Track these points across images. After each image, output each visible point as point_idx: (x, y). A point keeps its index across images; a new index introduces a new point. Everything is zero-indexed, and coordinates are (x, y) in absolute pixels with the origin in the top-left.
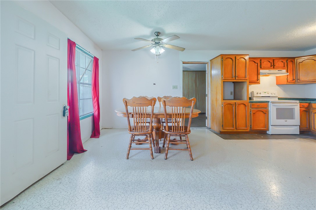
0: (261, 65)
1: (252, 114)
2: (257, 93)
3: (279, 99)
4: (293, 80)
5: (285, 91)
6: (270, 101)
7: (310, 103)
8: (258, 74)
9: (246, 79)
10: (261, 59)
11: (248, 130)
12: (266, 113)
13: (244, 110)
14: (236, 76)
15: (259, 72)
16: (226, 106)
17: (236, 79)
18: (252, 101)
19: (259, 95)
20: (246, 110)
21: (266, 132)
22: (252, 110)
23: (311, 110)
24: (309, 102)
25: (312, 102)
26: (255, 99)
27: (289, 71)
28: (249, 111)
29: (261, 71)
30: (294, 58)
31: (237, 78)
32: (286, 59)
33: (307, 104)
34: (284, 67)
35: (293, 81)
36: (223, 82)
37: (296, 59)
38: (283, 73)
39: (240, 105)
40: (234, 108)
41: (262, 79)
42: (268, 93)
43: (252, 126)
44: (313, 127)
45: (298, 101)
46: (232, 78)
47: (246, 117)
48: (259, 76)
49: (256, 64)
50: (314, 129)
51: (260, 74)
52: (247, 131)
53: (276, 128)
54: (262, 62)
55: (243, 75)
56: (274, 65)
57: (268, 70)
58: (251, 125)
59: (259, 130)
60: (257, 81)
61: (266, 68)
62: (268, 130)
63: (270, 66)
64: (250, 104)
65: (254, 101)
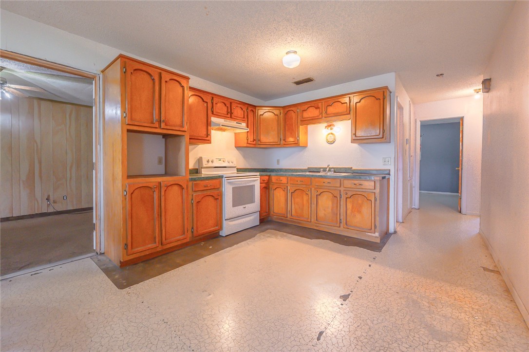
0: (213, 107)
1: (194, 204)
2: (208, 161)
3: (239, 170)
4: (254, 140)
5: (245, 157)
6: (224, 176)
7: (269, 176)
8: (208, 124)
9: (183, 129)
10: (213, 96)
11: (188, 240)
12: (218, 198)
13: (180, 198)
14: (162, 120)
15: (209, 121)
16: (136, 192)
17: (162, 127)
18: (198, 176)
19: (210, 164)
20: (182, 199)
21: (219, 232)
22: (196, 195)
23: (271, 186)
24: (269, 173)
25: (272, 174)
26: (205, 173)
27: (249, 127)
28: (190, 197)
29: (214, 119)
30: (255, 107)
31: (163, 125)
32: (247, 106)
33: (267, 177)
34: (244, 118)
35: (253, 143)
36: (128, 131)
37: (257, 108)
38: (242, 128)
39: (170, 188)
40: (156, 196)
41: (215, 134)
42: (224, 160)
43: (195, 228)
44: (272, 210)
45: (258, 174)
46: (152, 123)
47: (183, 213)
48: (209, 127)
49: (205, 105)
50: (274, 212)
51: (212, 124)
52: (185, 241)
53: (232, 222)
54: (214, 104)
55: (177, 121)
56: (231, 113)
57: (223, 120)
58: (192, 228)
59: (207, 233)
60: (206, 139)
61: (220, 114)
62: (221, 228)
63: (226, 113)
64: (190, 184)
65: (203, 176)
